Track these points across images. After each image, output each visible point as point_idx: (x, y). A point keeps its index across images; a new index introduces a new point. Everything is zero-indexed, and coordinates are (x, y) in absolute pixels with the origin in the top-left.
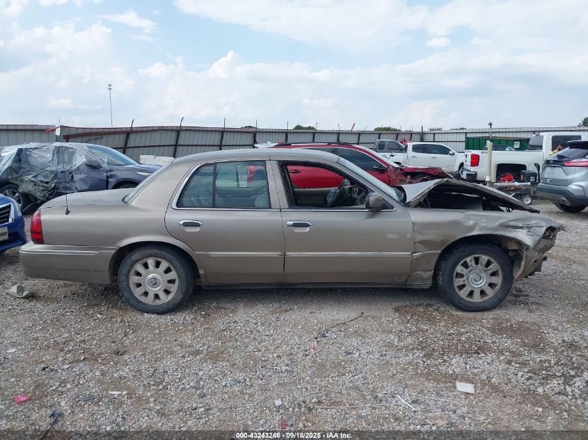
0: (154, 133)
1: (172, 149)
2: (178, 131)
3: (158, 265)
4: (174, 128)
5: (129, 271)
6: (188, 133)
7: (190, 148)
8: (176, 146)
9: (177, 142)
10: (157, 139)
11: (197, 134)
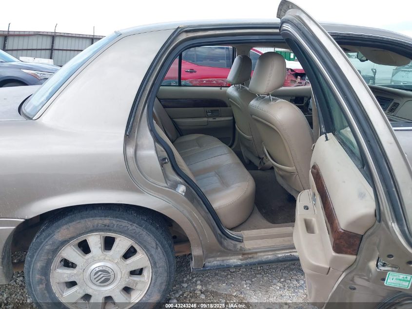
0: (31, 38)
1: (48, 52)
2: (53, 37)
3: (109, 243)
4: (49, 34)
5: (49, 263)
6: (62, 39)
7: (64, 52)
8: (52, 50)
9: (52, 46)
10: (34, 43)
11: (70, 40)
